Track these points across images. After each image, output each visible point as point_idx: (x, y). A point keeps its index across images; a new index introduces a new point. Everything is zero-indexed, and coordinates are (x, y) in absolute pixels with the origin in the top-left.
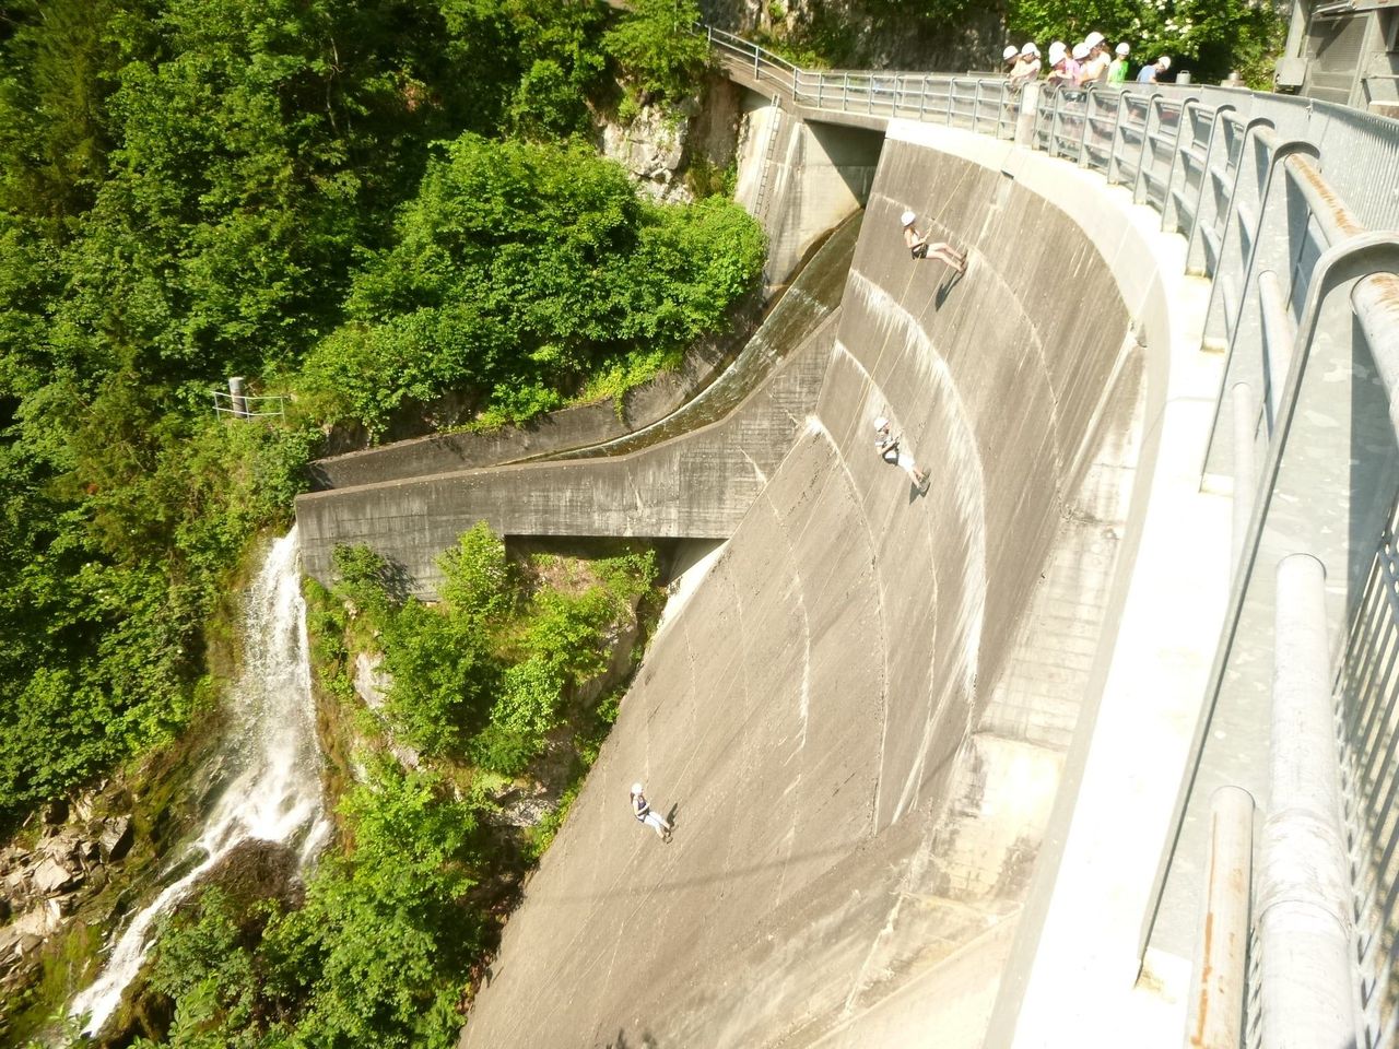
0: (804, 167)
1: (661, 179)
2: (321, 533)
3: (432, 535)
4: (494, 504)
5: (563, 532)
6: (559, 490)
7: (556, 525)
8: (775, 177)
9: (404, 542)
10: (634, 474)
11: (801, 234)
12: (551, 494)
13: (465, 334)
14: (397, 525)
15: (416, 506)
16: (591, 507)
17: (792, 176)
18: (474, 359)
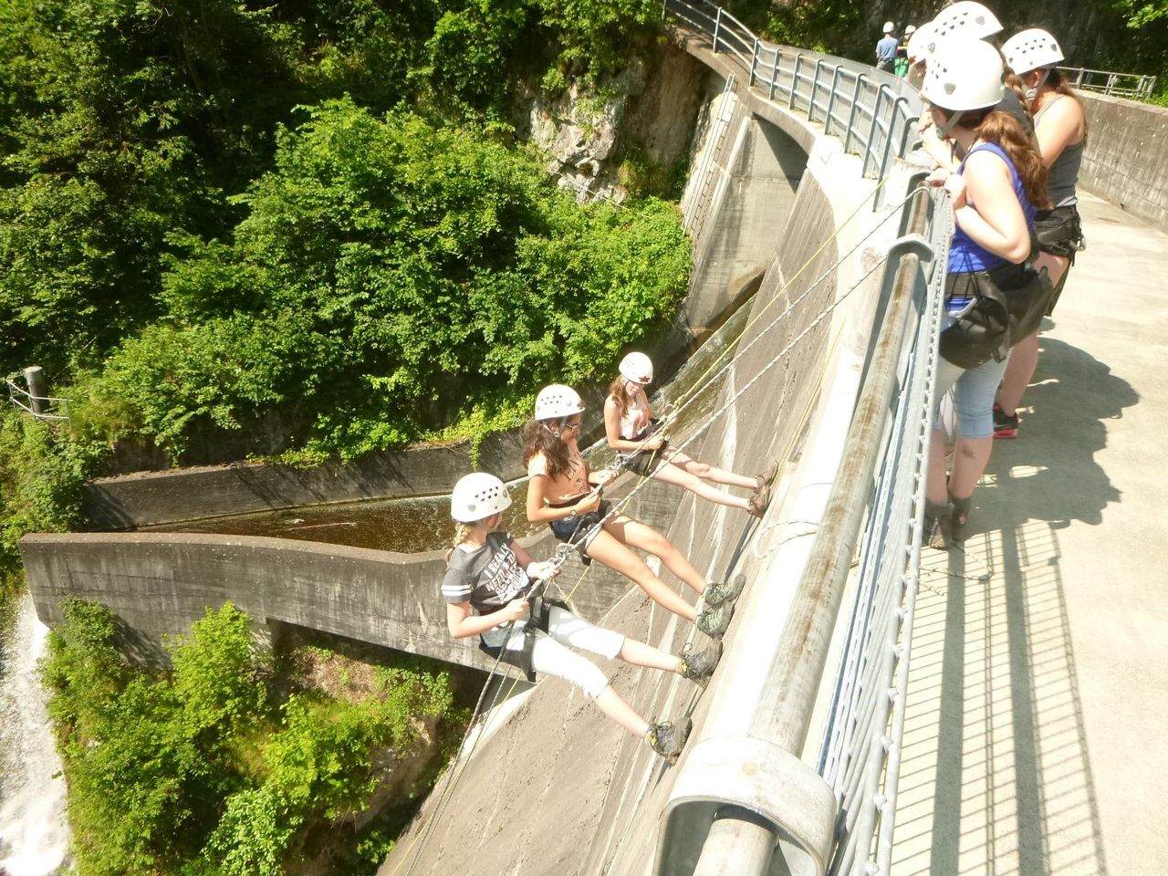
0: (748, 177)
1: (587, 170)
2: (52, 582)
3: (181, 602)
4: (252, 582)
5: (333, 630)
6: (327, 581)
7: (325, 619)
8: (715, 185)
9: (149, 606)
10: (417, 584)
11: (738, 265)
12: (318, 584)
13: (278, 353)
14: (139, 586)
15: (159, 569)
16: (365, 608)
17: (730, 189)
18: (288, 382)
